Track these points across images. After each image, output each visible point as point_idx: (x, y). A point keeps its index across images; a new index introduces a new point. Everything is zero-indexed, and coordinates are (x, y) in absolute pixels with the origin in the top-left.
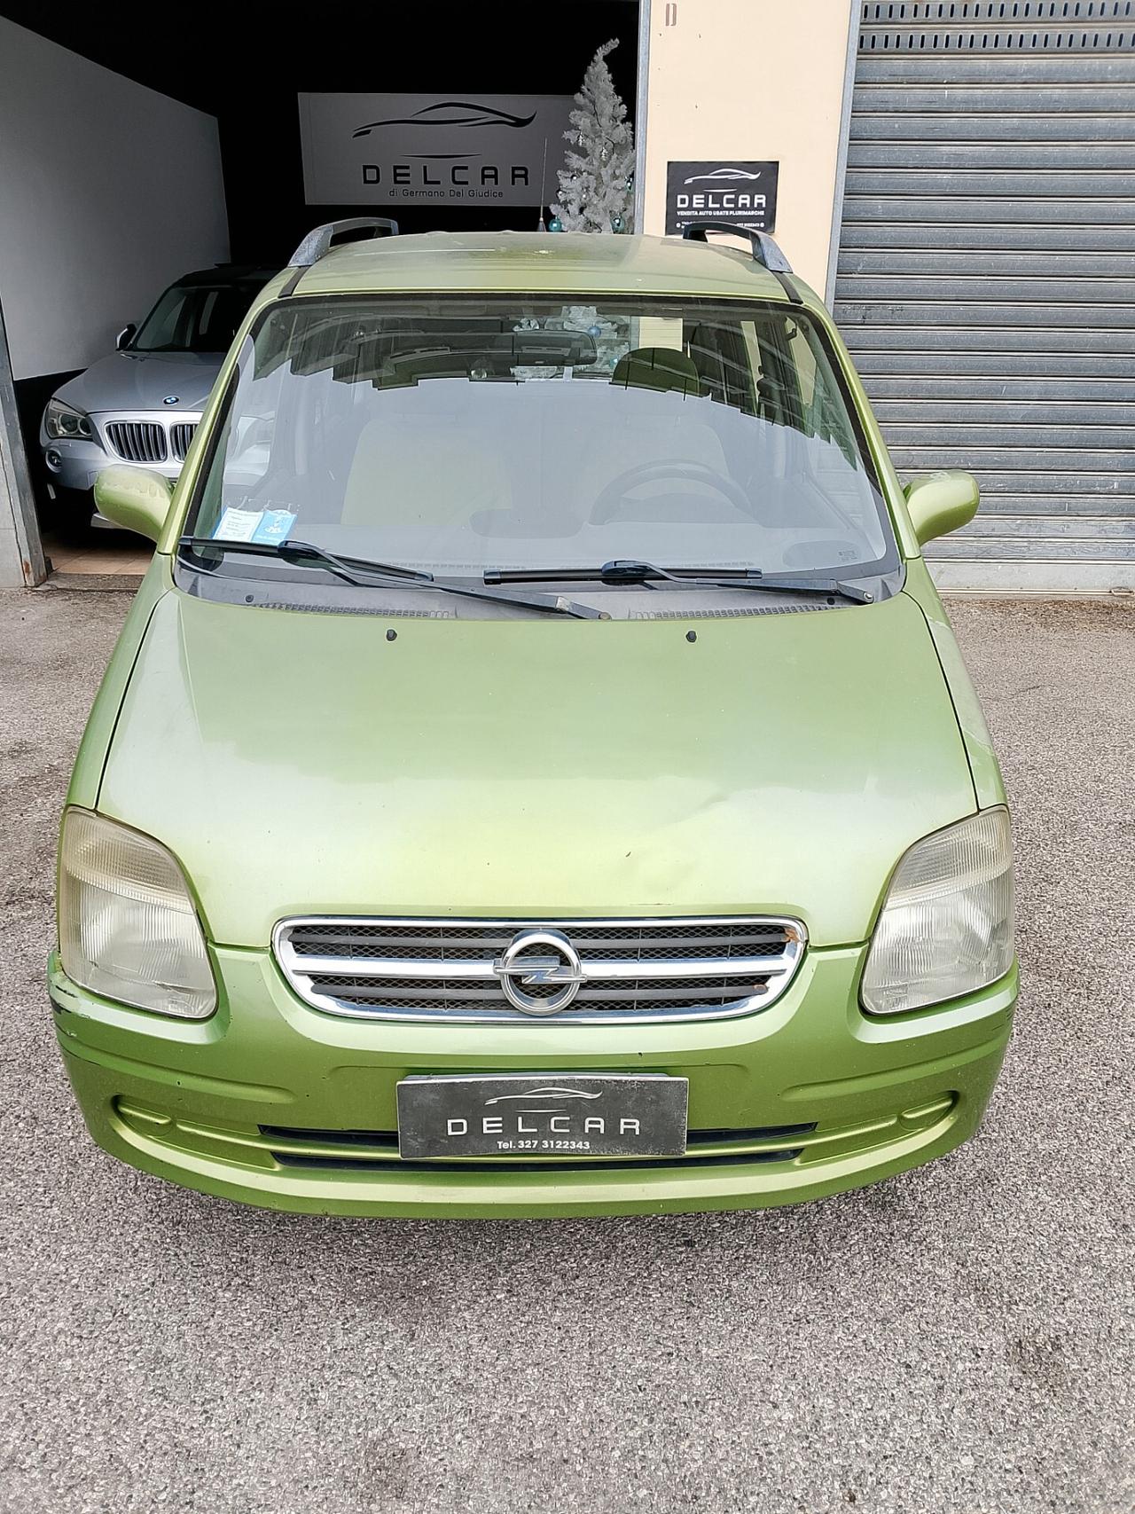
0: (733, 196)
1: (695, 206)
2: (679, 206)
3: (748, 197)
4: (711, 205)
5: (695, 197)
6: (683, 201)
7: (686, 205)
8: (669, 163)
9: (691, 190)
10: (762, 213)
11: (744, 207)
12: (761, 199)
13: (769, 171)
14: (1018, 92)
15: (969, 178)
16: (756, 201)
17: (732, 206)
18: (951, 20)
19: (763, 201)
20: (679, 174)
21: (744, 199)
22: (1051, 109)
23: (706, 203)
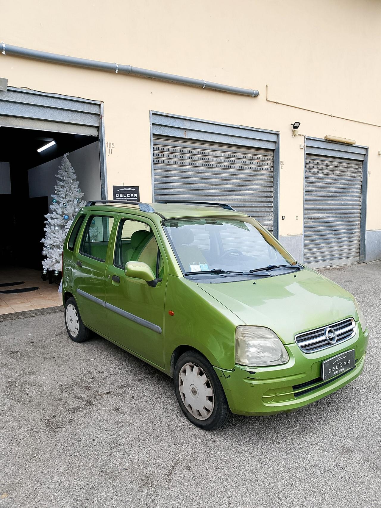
0: (129, 194)
1: (120, 196)
2: (117, 196)
3: (133, 194)
4: (124, 196)
5: (120, 194)
6: (117, 195)
7: (118, 196)
8: (113, 186)
9: (119, 193)
10: (136, 198)
11: (132, 197)
12: (136, 195)
13: (137, 188)
14: (184, 173)
15: (177, 191)
16: (135, 196)
17: (129, 197)
18: (168, 158)
19: (136, 196)
20: (115, 188)
21: (132, 195)
22: (190, 177)
23: (123, 196)
